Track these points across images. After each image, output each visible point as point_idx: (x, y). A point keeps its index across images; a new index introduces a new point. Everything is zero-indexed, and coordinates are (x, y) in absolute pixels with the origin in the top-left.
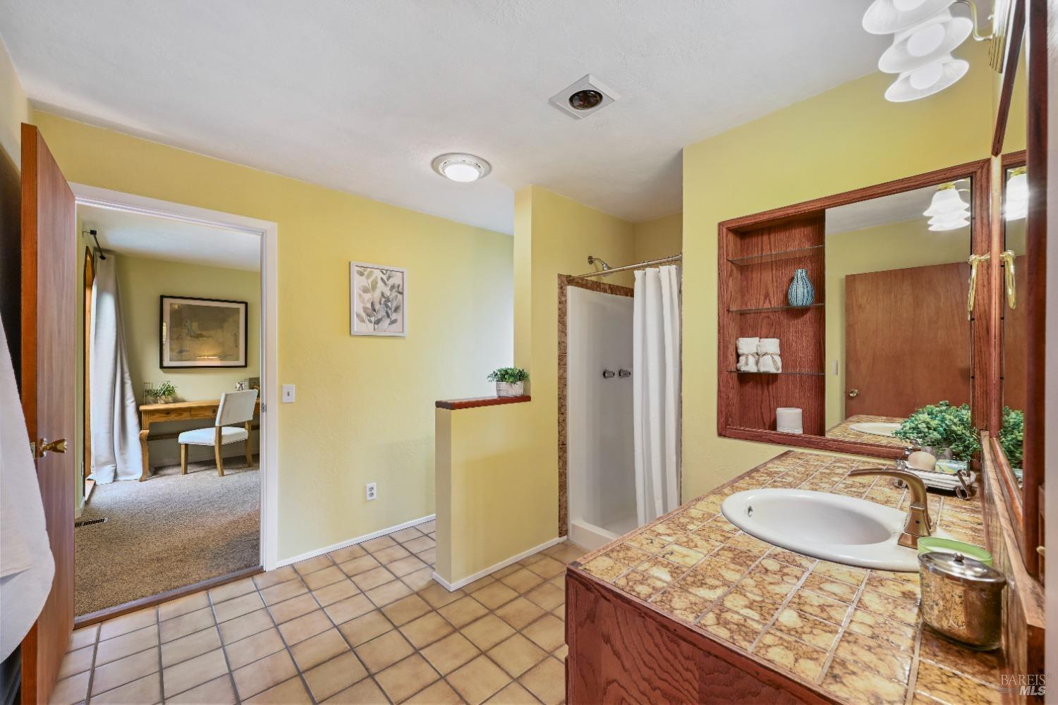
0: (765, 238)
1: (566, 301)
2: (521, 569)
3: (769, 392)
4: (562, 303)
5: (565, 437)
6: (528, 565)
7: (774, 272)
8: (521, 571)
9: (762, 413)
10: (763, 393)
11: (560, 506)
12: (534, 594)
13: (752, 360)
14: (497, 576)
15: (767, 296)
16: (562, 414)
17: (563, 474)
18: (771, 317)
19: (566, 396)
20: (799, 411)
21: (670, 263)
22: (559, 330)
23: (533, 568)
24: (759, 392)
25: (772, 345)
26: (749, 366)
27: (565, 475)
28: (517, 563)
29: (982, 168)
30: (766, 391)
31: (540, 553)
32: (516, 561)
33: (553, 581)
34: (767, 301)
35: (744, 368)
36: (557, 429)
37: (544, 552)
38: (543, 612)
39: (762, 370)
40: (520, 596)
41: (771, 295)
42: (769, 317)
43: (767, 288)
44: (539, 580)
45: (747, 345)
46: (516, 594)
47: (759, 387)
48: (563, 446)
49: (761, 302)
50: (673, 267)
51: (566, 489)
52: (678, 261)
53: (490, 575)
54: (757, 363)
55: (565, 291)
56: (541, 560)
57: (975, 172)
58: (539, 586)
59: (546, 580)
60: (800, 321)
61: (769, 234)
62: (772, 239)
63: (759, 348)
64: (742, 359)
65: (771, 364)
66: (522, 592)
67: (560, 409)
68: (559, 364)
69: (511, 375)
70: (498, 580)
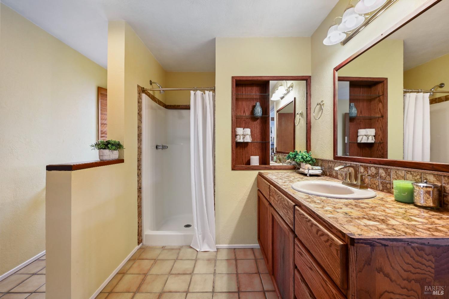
0: (244, 88)
1: (141, 102)
2: (123, 276)
3: (245, 150)
4: (140, 102)
5: (141, 184)
6: (127, 271)
7: (247, 103)
8: (124, 277)
9: (242, 159)
10: (243, 152)
11: (138, 226)
12: (144, 287)
13: (242, 137)
14: (109, 290)
15: (244, 112)
16: (140, 170)
17: (140, 207)
18: (246, 120)
19: (141, 159)
20: (258, 157)
21: (210, 90)
22: (138, 119)
23: (131, 271)
24: (241, 150)
25: (248, 131)
26: (240, 139)
27: (141, 206)
28: (117, 273)
29: (309, 78)
30: (244, 150)
31: (130, 260)
32: (116, 273)
33: (151, 272)
34: (244, 114)
35: (239, 141)
36: (137, 179)
37: (132, 258)
38: (157, 295)
39: (246, 141)
40: (135, 293)
41: (246, 111)
42: (245, 120)
43: (244, 109)
44: (141, 277)
45: (240, 131)
46: (131, 294)
47: (242, 149)
48: (140, 189)
49: (242, 114)
50: (211, 92)
51: (141, 215)
52: (214, 90)
53: (101, 292)
54: (243, 138)
55: (141, 96)
56: (133, 264)
57: (308, 79)
58: (143, 280)
59: (145, 275)
60: (256, 122)
61: (245, 87)
62: (246, 89)
63: (244, 132)
64: (238, 137)
65: (248, 139)
66: (135, 290)
67: (138, 166)
68: (138, 140)
69: (113, 145)
70: (110, 293)
